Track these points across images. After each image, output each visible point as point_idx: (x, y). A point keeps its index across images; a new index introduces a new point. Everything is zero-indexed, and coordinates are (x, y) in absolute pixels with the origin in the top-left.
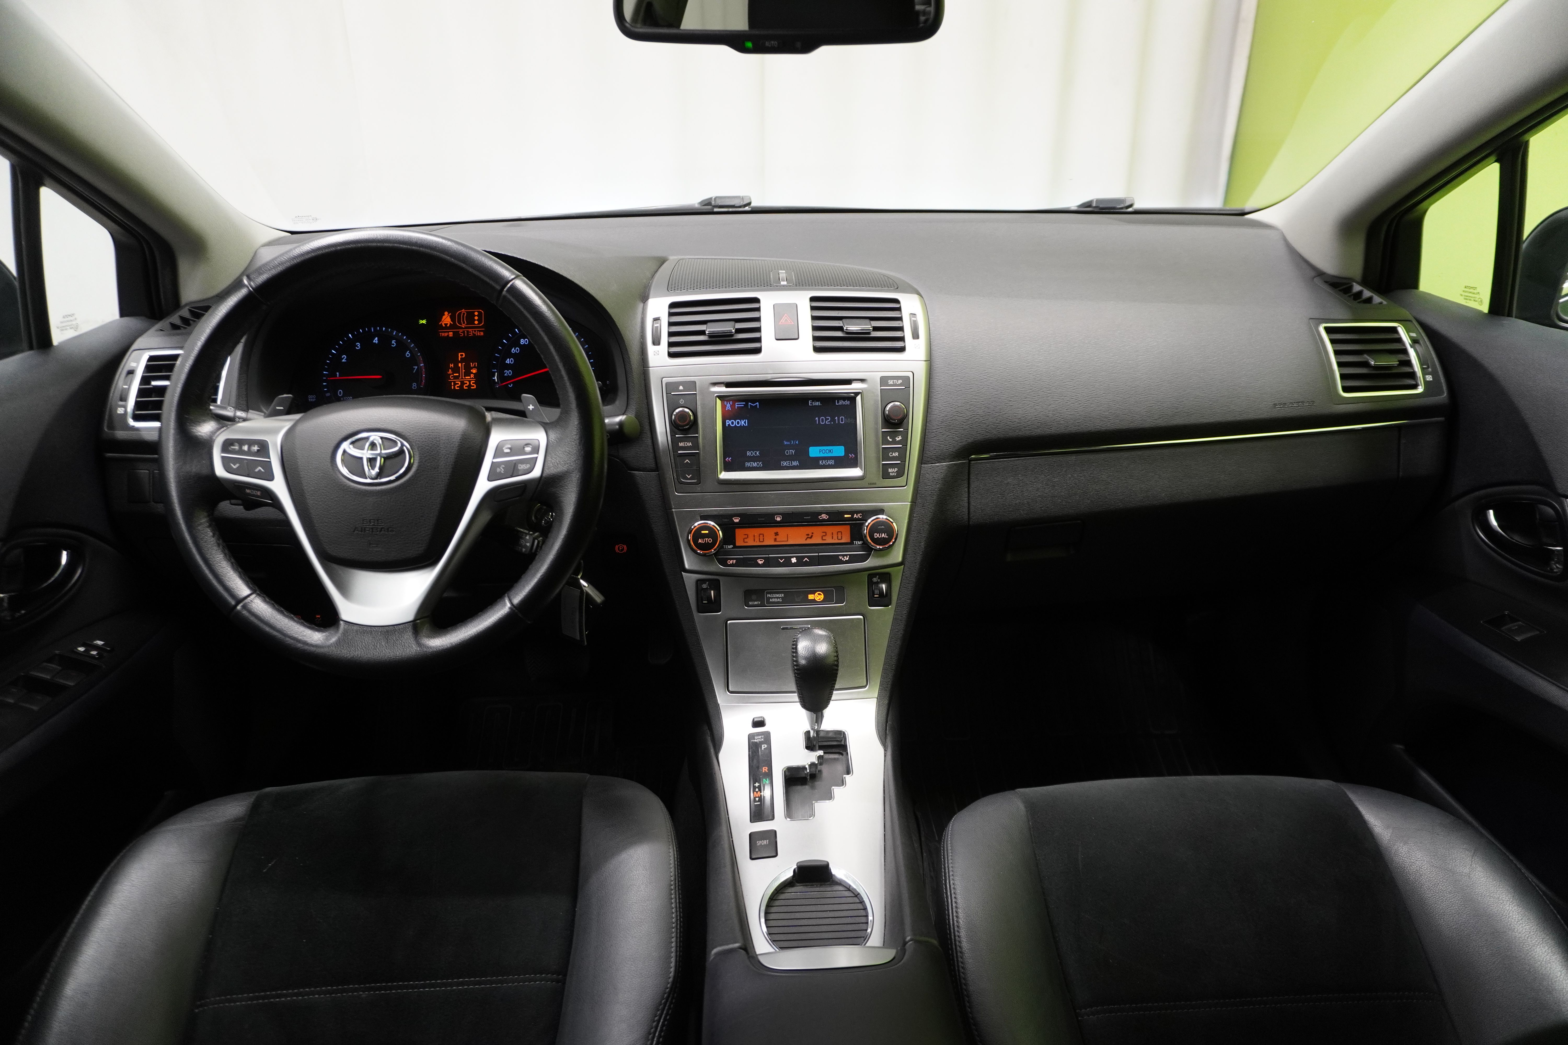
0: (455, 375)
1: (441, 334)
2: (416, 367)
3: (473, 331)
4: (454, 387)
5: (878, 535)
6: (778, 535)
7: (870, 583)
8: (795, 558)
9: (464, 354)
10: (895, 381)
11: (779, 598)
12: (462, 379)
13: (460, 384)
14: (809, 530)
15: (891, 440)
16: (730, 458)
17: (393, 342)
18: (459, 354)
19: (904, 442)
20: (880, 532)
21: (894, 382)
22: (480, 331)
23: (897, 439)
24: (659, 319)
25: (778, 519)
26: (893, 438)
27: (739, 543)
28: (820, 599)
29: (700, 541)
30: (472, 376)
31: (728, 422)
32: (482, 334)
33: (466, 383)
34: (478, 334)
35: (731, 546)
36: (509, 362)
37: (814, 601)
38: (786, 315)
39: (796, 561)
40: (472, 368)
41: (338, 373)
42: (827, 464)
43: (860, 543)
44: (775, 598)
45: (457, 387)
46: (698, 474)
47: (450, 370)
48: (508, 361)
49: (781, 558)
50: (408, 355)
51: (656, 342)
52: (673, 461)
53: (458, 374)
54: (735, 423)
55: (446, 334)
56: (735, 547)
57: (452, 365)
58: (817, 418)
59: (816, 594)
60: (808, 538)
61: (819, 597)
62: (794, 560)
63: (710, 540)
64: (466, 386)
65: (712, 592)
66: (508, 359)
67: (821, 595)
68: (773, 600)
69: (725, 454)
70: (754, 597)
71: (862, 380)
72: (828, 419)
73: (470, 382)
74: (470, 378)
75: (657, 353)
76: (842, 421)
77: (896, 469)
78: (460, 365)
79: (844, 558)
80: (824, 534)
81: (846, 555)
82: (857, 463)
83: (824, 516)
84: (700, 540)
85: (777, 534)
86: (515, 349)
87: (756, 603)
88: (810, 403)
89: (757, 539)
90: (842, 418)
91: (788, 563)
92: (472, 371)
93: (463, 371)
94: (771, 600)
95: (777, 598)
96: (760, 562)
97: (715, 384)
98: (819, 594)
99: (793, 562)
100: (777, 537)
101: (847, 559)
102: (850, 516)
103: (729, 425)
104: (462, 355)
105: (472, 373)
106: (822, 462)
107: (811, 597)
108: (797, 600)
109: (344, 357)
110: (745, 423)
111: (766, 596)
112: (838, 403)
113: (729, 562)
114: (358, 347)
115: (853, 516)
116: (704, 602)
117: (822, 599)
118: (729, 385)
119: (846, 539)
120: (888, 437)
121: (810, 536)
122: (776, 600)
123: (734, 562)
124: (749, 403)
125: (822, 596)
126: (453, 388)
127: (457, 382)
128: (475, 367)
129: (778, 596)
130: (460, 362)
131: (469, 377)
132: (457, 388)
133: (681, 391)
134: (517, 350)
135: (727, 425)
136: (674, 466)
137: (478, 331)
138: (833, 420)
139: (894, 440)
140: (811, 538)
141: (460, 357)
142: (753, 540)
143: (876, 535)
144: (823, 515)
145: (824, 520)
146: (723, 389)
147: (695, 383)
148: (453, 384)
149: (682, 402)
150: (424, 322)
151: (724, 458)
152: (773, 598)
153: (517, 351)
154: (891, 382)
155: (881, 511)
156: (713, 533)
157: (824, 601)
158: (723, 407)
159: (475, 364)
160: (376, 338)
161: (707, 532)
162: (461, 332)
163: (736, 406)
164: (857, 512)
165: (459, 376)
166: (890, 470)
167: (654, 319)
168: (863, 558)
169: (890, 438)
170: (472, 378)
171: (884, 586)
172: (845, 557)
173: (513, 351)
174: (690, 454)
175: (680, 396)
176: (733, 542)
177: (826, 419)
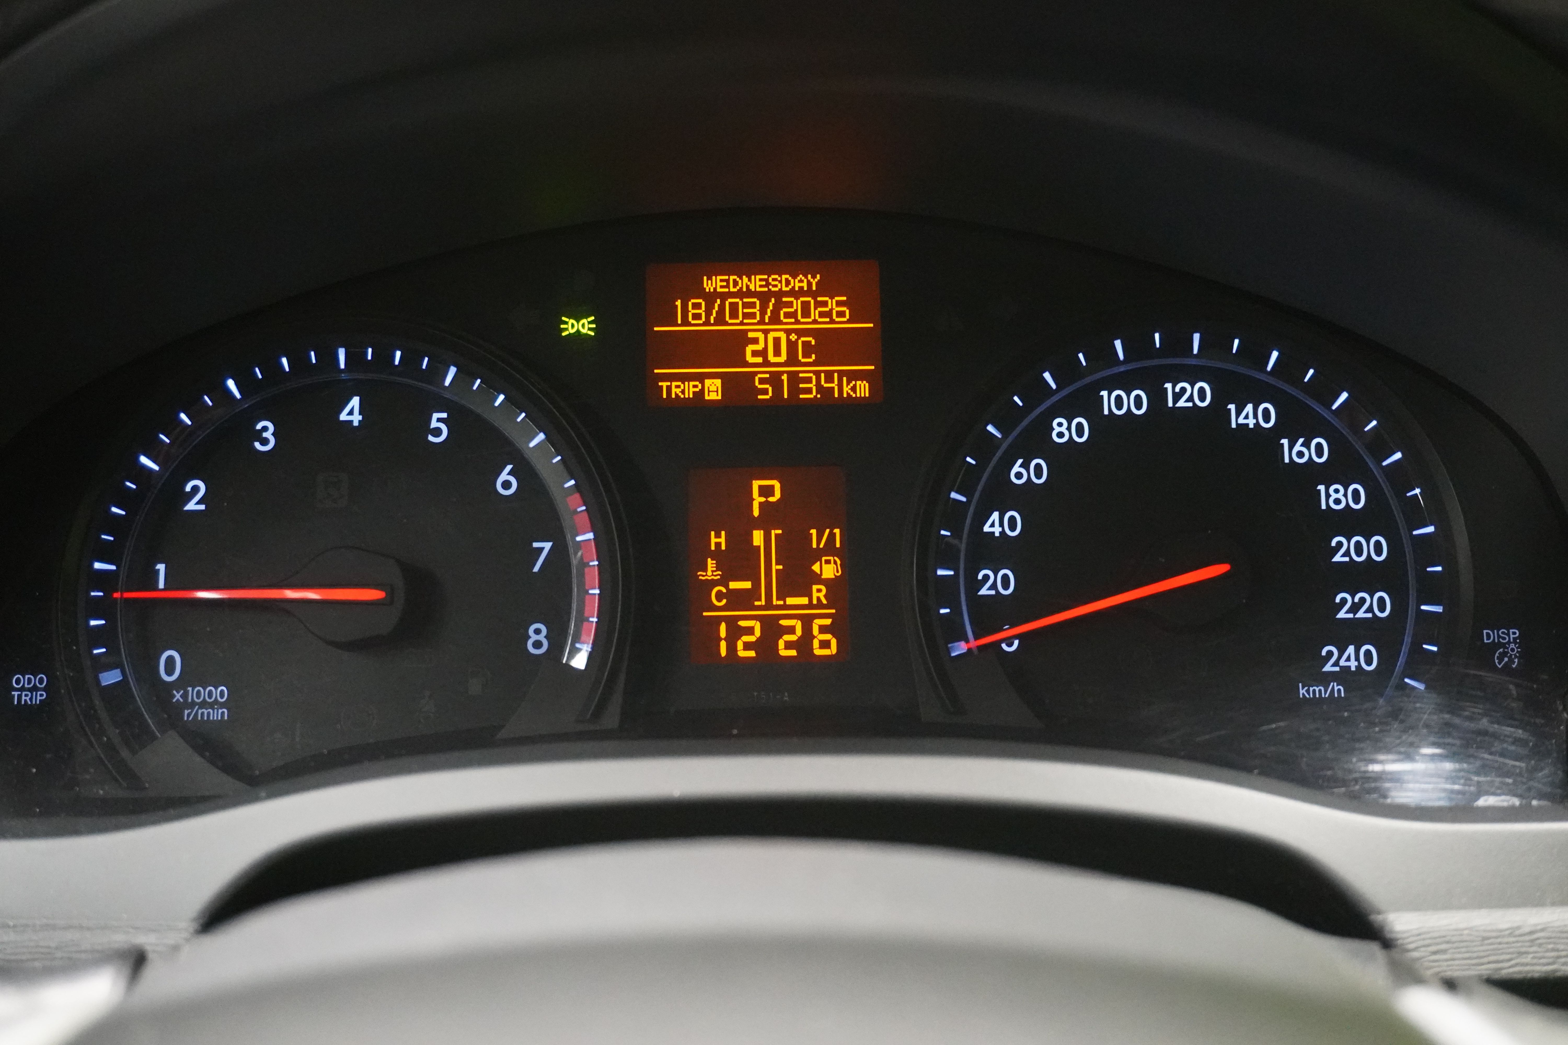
0: (733, 585)
1: (664, 384)
2: (547, 546)
3: (817, 374)
4: (732, 648)
9: (777, 485)
12: (769, 606)
13: (758, 633)
17: (436, 420)
18: (756, 484)
22: (853, 376)
30: (819, 592)
32: (863, 389)
33: (791, 630)
34: (846, 389)
36: (997, 530)
40: (817, 555)
41: (161, 567)
45: (747, 646)
47: (711, 563)
48: (993, 525)
50: (507, 485)
53: (747, 585)
55: (690, 389)
57: (718, 540)
64: (789, 645)
66: (995, 516)
73: (807, 622)
74: (810, 606)
78: (758, 538)
86: (1026, 466)
92: (816, 568)
93: (775, 567)
104: (766, 491)
105: (817, 579)
109: (196, 489)
114: (265, 442)
126: (723, 652)
127: (742, 623)
128: (830, 548)
130: (758, 524)
131: (804, 601)
132: (742, 653)
134: (1038, 469)
137: (841, 374)
141: (758, 500)
148: (723, 633)
150: (584, 326)
153: (1039, 475)
159: (832, 536)
160: (355, 402)
162: (762, 381)
165: (754, 593)
170: (820, 605)
173: (1019, 475)
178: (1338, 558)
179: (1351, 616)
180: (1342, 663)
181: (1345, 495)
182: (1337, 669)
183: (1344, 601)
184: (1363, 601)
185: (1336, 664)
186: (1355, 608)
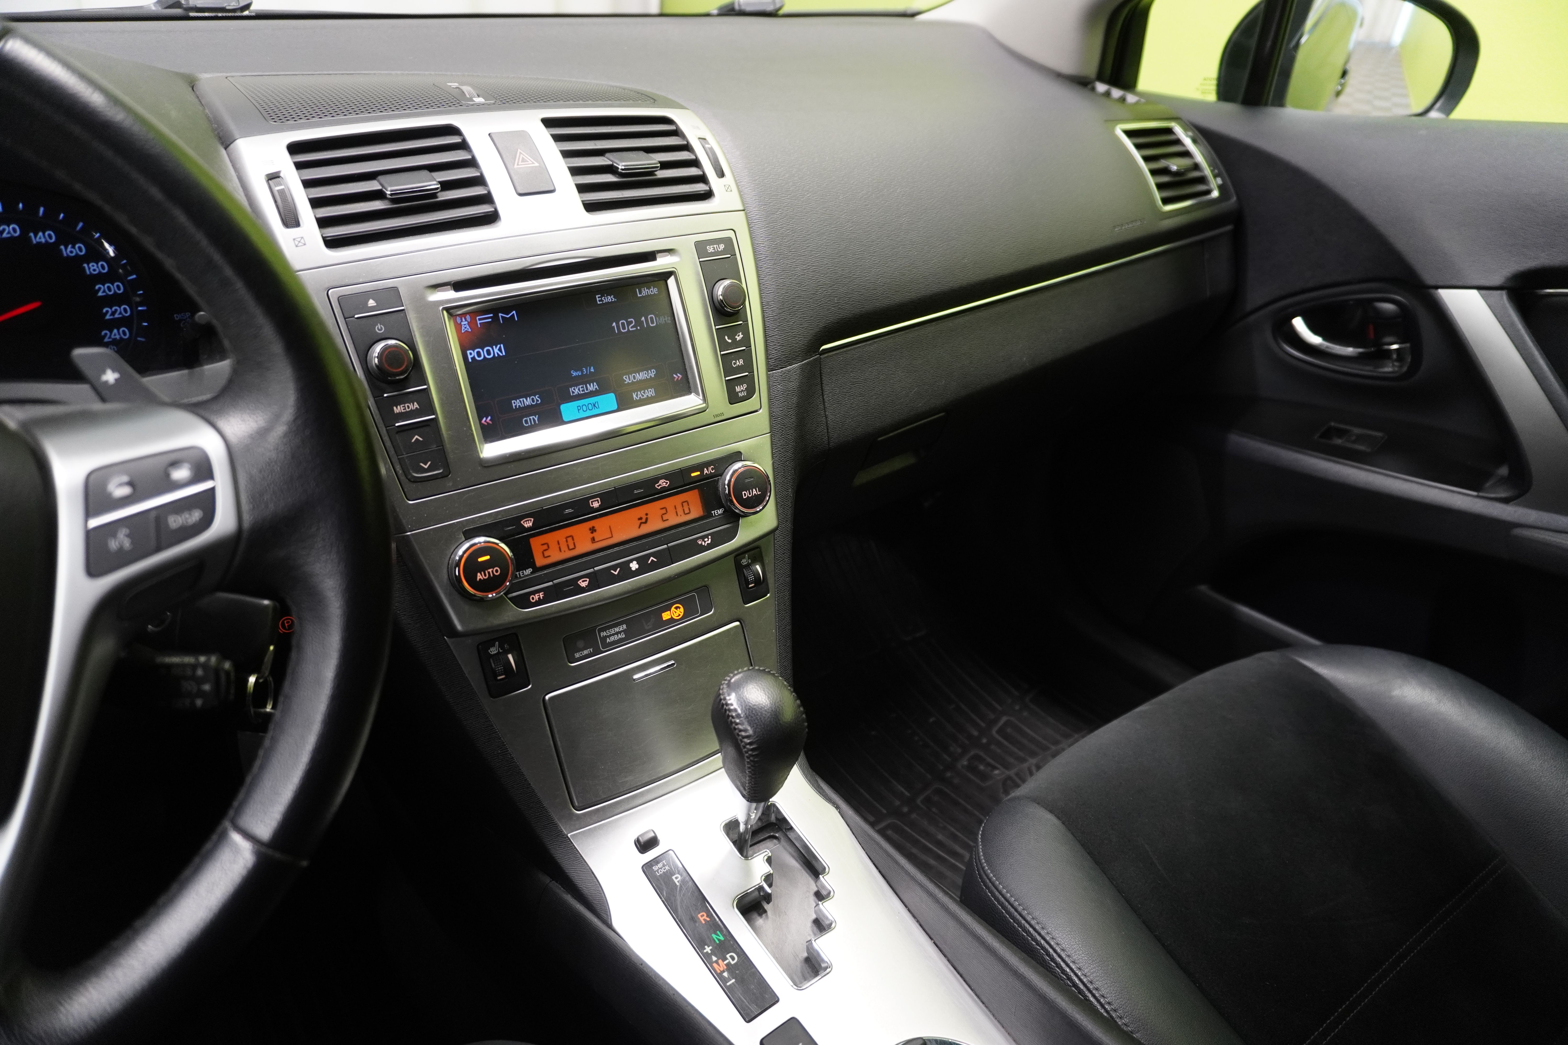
5: (747, 493)
6: (595, 531)
7: (740, 569)
8: (635, 562)
10: (715, 246)
11: (620, 632)
14: (640, 511)
15: (730, 341)
16: (489, 418)
19: (746, 341)
20: (748, 488)
21: (714, 248)
23: (738, 338)
24: (279, 177)
25: (596, 505)
26: (732, 337)
27: (540, 561)
28: (679, 615)
29: (479, 576)
31: (472, 354)
35: (529, 571)
37: (672, 621)
38: (519, 150)
39: (637, 566)
42: (645, 396)
43: (720, 511)
44: (613, 635)
46: (440, 458)
49: (614, 568)
51: (291, 220)
52: (388, 444)
54: (484, 353)
56: (536, 569)
58: (614, 324)
59: (673, 609)
60: (641, 523)
61: (678, 612)
62: (634, 566)
63: (497, 571)
65: (510, 657)
67: (679, 608)
68: (612, 639)
69: (481, 413)
70: (580, 644)
71: (669, 251)
72: (631, 322)
75: (299, 243)
76: (652, 323)
77: (745, 386)
79: (705, 542)
80: (664, 511)
81: (707, 536)
82: (689, 387)
83: (663, 483)
84: (479, 574)
85: (593, 530)
87: (586, 652)
88: (598, 299)
89: (564, 547)
90: (651, 318)
91: (627, 574)
94: (608, 640)
95: (617, 633)
96: (583, 584)
97: (436, 287)
98: (677, 608)
99: (633, 569)
100: (595, 534)
101: (709, 542)
102: (699, 473)
103: (473, 358)
106: (637, 396)
107: (666, 616)
108: (647, 628)
110: (500, 350)
111: (600, 635)
112: (640, 293)
113: (533, 599)
115: (702, 472)
116: (499, 678)
117: (682, 614)
118: (459, 286)
119: (696, 511)
120: (726, 337)
121: (643, 520)
122: (616, 638)
123: (541, 596)
124: (500, 314)
125: (682, 610)
129: (617, 630)
133: (373, 309)
135: (470, 360)
136: (392, 452)
138: (639, 323)
139: (734, 340)
140: (646, 522)
142: (558, 549)
143: (746, 494)
144: (661, 482)
145: (664, 490)
146: (450, 295)
147: (395, 290)
149: (380, 329)
151: (480, 419)
152: (611, 635)
154: (710, 249)
155: (737, 456)
156: (497, 556)
157: (686, 616)
158: (458, 327)
161: (488, 557)
163: (479, 322)
164: (707, 464)
166: (738, 389)
167: (267, 175)
168: (731, 534)
169: (728, 339)
171: (758, 567)
172: (706, 540)
174: (421, 425)
175: (375, 319)
176: (530, 562)
177: (629, 323)
178: (100, 294)
179: (112, 317)
180: (113, 337)
181: (98, 267)
182: (110, 340)
183: (107, 312)
184: (116, 310)
185: (110, 337)
186: (113, 313)
